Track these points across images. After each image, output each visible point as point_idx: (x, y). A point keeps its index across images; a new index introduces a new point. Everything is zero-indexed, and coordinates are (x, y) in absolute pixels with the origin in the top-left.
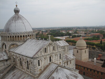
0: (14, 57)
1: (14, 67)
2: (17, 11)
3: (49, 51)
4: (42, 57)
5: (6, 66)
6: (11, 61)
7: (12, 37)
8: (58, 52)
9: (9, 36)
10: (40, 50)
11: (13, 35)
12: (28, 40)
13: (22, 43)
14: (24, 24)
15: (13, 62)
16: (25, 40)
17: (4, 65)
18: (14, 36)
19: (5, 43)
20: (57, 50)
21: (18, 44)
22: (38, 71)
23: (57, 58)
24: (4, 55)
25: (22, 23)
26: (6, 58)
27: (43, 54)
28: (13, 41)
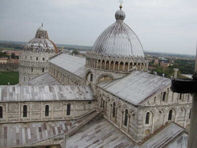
0: (104, 99)
1: (100, 116)
2: (120, 17)
3: (170, 99)
4: (155, 109)
5: (87, 111)
6: (98, 105)
7: (105, 62)
8: (187, 104)
9: (100, 59)
10: (154, 94)
11: (107, 59)
12: (133, 73)
13: (122, 76)
14: (129, 42)
15: (101, 106)
16: (129, 71)
17: (85, 109)
18: (110, 62)
19: (92, 70)
20: (187, 99)
21: (115, 76)
22: (143, 133)
23: (183, 116)
24: (87, 92)
25: (127, 40)
26: (89, 97)
27: (158, 102)
28: (106, 69)
